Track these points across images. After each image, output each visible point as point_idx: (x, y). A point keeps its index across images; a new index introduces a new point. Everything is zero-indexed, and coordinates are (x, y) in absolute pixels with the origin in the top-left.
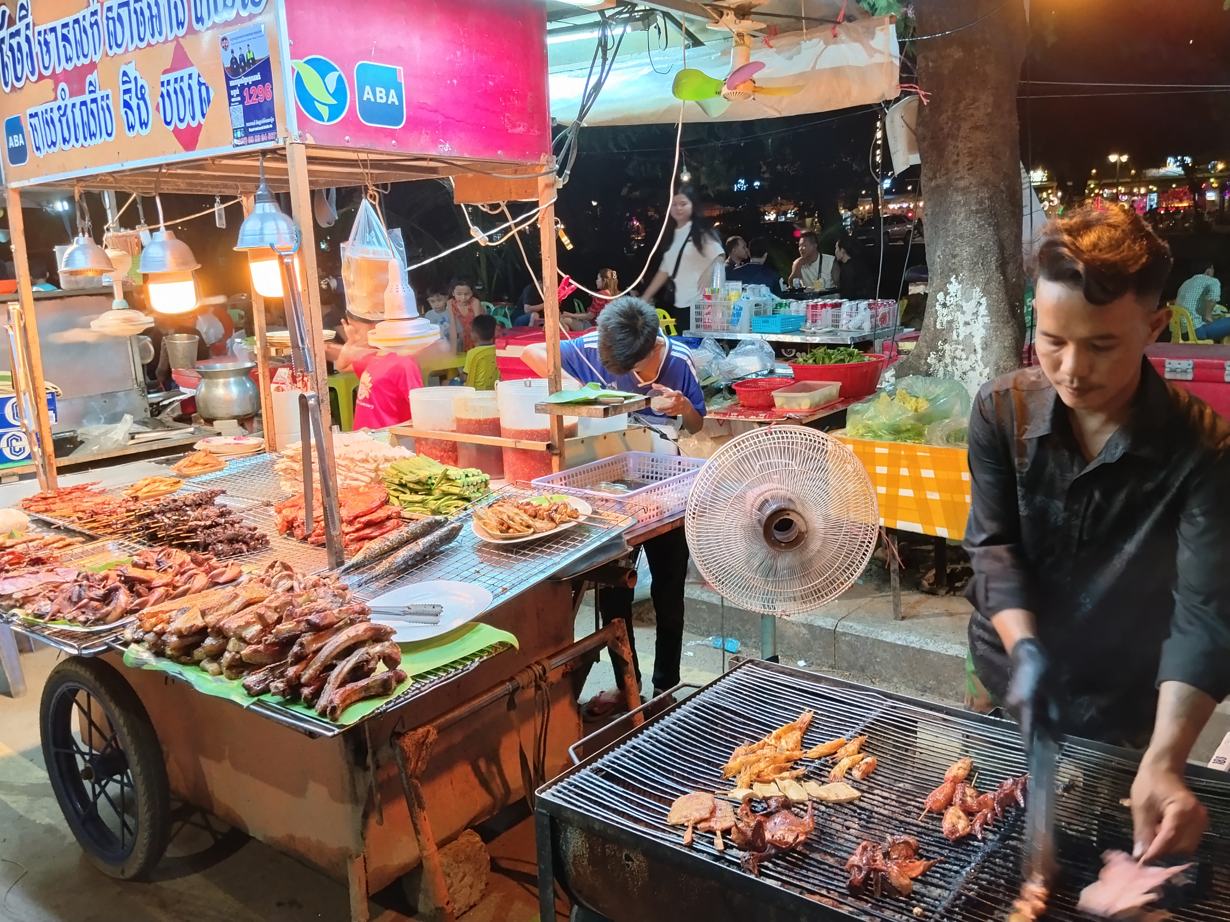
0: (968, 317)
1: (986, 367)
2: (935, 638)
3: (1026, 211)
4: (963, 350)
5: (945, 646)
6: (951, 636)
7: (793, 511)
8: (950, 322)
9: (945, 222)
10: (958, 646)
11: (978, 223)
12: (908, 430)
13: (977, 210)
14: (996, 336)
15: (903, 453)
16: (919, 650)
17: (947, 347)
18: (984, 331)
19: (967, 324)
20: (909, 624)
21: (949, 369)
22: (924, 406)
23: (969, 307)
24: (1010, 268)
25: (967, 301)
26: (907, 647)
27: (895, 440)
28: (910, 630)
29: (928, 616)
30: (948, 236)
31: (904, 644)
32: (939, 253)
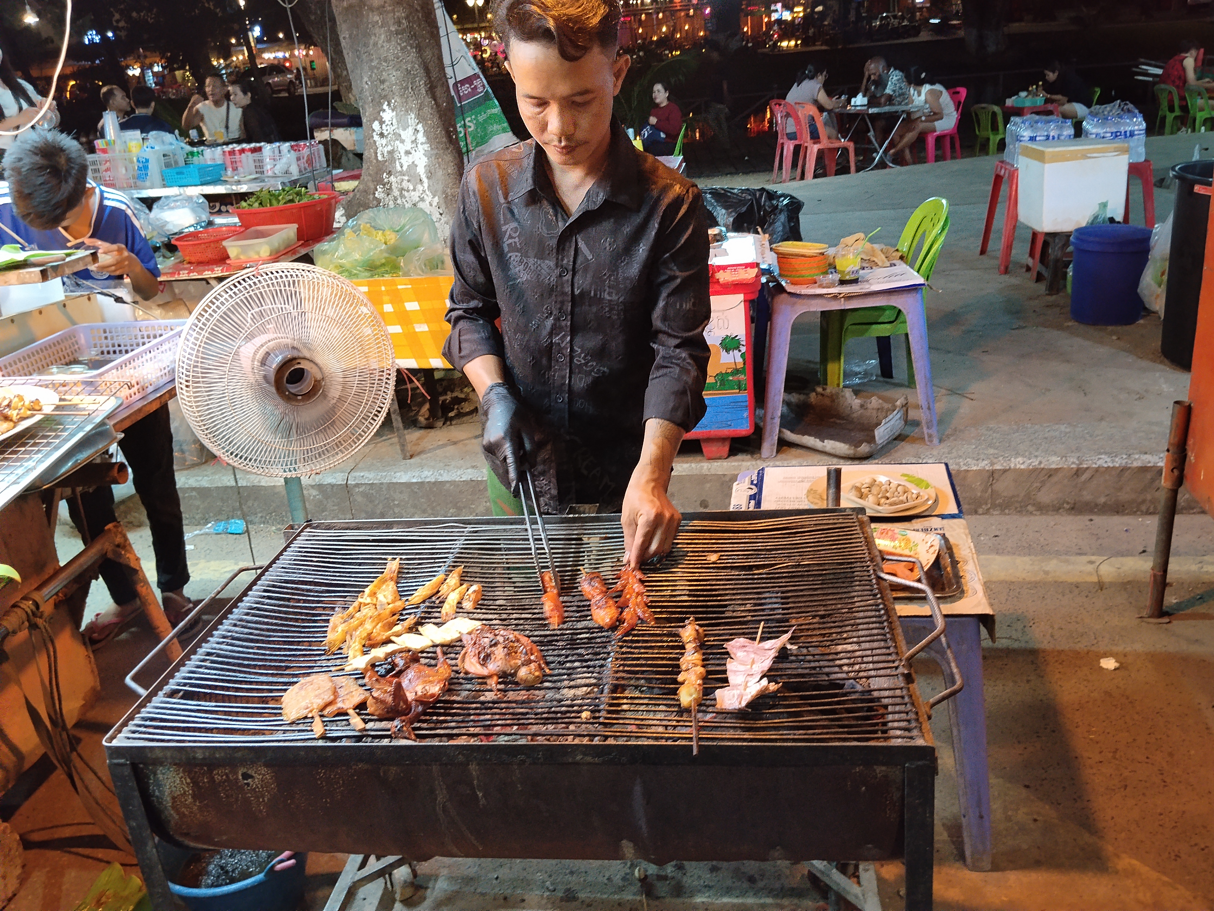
0: (408, 146)
1: (434, 197)
2: (447, 468)
3: (442, 32)
4: (409, 181)
5: (458, 473)
6: (461, 462)
7: (304, 358)
8: (391, 153)
9: (366, 45)
10: (469, 470)
11: (400, 44)
12: (383, 265)
13: (397, 30)
14: (439, 163)
15: (383, 288)
16: (435, 483)
17: (392, 179)
18: (426, 159)
19: (408, 153)
20: (419, 461)
21: (399, 201)
22: (392, 238)
23: (407, 135)
24: (439, 91)
25: (404, 129)
26: (422, 483)
27: (372, 276)
28: (422, 466)
29: (435, 449)
30: (372, 60)
31: (420, 480)
32: (366, 79)
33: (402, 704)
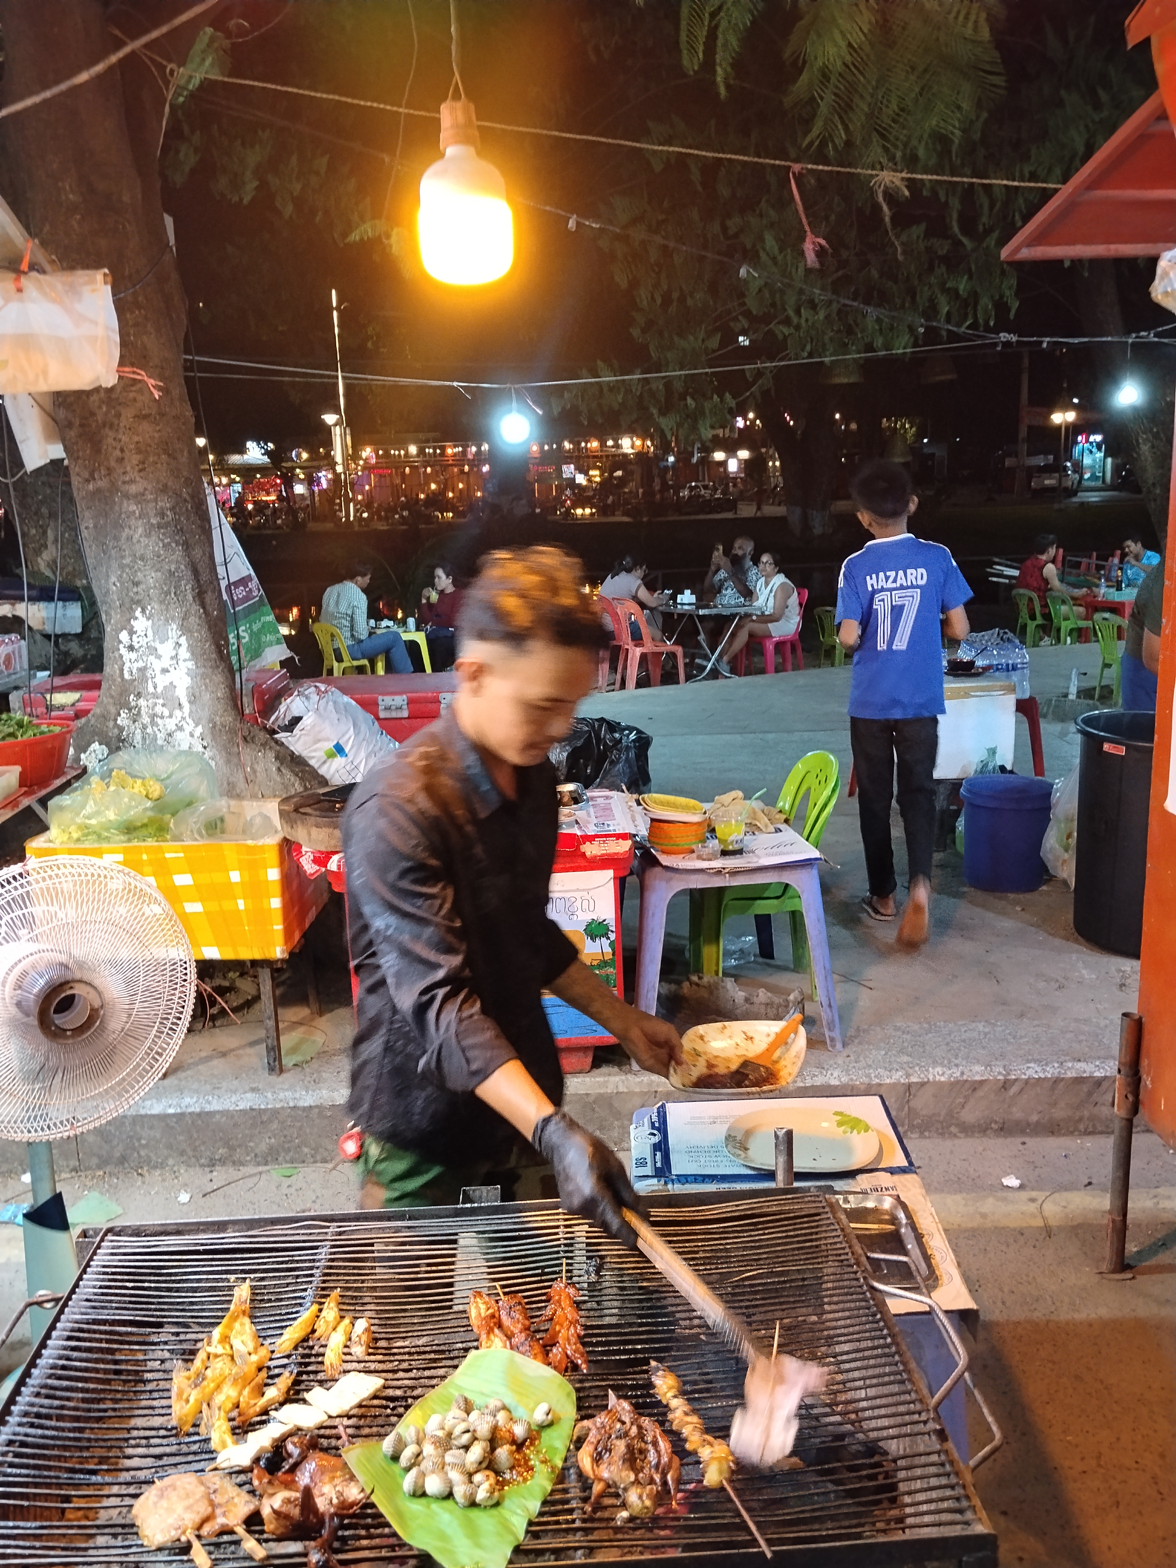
0: (166, 662)
1: (197, 725)
2: (216, 1092)
4: (163, 705)
5: (233, 1099)
6: (235, 1082)
7: (80, 981)
8: (142, 670)
9: (116, 538)
10: (249, 1095)
11: (162, 540)
12: (145, 826)
13: (159, 524)
14: (206, 685)
15: (145, 857)
16: (199, 1115)
17: (142, 702)
18: (189, 679)
19: (165, 671)
20: (176, 1082)
21: (149, 730)
22: (156, 789)
23: (166, 649)
24: (209, 597)
25: (162, 642)
26: (182, 1115)
27: (129, 840)
28: (181, 1090)
29: (196, 1064)
30: (123, 557)
31: (179, 1111)
32: (113, 579)
33: (311, 1517)
